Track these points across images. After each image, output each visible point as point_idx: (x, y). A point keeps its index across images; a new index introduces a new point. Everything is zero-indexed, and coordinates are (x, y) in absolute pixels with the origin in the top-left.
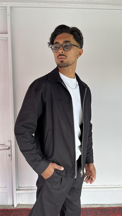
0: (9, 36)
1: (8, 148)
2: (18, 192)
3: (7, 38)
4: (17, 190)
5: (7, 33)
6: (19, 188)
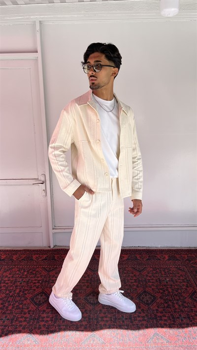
0: (39, 55)
3: (37, 57)
6: (55, 228)
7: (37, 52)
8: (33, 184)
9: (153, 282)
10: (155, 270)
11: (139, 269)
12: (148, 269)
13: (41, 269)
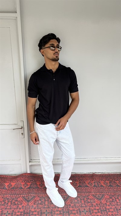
0: (18, 15)
1: (20, 128)
2: (31, 164)
4: (30, 162)
6: (32, 161)
7: (16, 12)
8: (14, 129)
9: (112, 212)
10: (111, 198)
11: (99, 196)
12: (106, 197)
13: (22, 199)
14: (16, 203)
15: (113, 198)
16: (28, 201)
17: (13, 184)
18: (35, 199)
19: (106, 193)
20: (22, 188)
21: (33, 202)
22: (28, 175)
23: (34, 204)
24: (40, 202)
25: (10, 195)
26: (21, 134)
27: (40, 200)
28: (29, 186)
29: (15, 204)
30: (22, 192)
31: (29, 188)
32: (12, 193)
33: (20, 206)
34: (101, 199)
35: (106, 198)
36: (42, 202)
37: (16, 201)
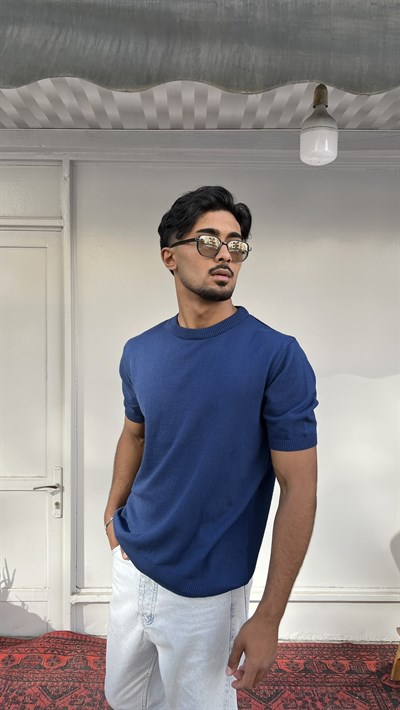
0: (66, 223)
1: (53, 485)
2: (75, 597)
3: (62, 227)
4: (73, 594)
5: (61, 218)
6: (78, 590)
8: (35, 489)
10: (300, 699)
11: (265, 694)
12: (286, 695)
13: (37, 690)
14: (21, 698)
15: (307, 698)
16: (54, 698)
17: (18, 657)
18: (77, 693)
19: (290, 686)
20: (41, 667)
21: (67, 699)
22: (65, 637)
23: (71, 704)
24: (87, 700)
25: (4, 681)
26: (54, 506)
27: (90, 696)
28: (62, 665)
29: (18, 702)
30: (40, 676)
31: (62, 668)
32: (11, 676)
33: (28, 706)
34: (270, 699)
35: (286, 699)
36: (95, 700)
37: (21, 695)
